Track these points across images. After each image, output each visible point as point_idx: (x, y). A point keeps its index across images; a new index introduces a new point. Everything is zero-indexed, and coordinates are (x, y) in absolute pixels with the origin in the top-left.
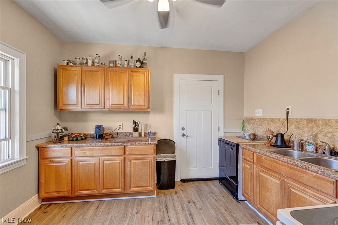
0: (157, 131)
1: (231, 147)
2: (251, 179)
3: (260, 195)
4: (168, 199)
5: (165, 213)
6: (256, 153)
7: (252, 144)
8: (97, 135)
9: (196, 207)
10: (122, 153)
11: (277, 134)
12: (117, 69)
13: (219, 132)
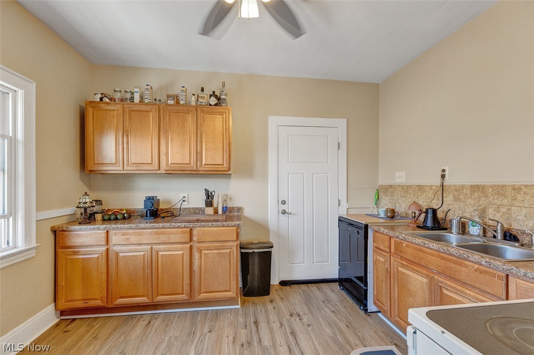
0: (243, 206)
1: (356, 230)
2: (386, 278)
3: (400, 302)
4: (259, 310)
5: (254, 331)
6: (393, 237)
7: (389, 225)
8: (148, 212)
9: (302, 322)
10: (187, 239)
11: (426, 209)
12: (180, 108)
13: (340, 207)
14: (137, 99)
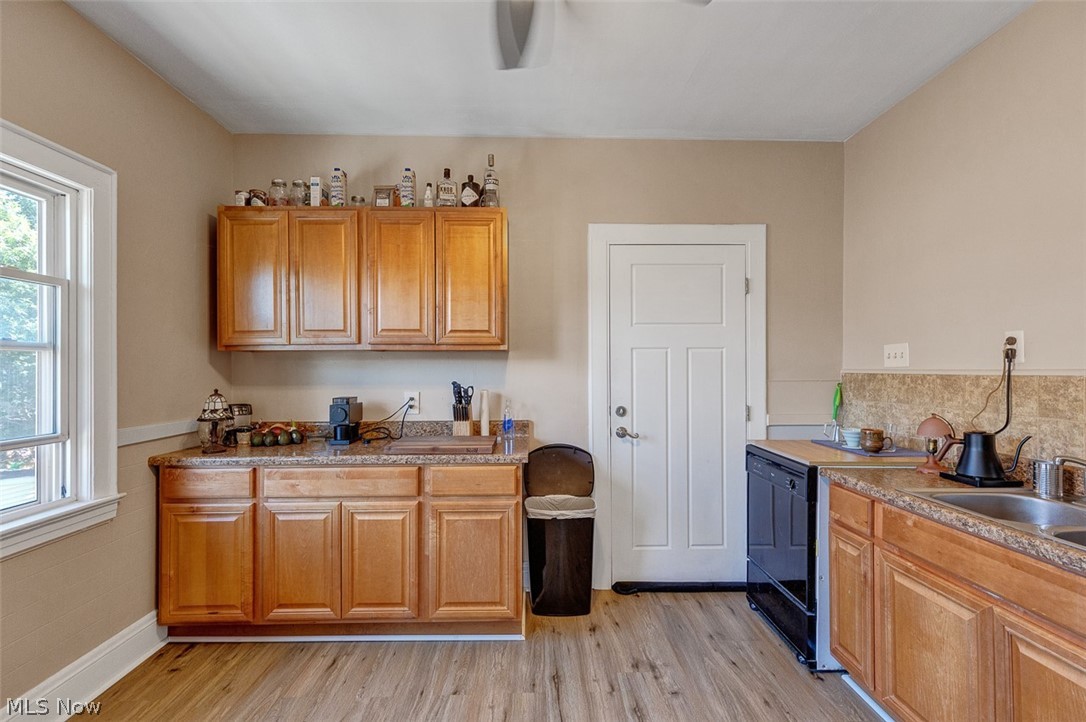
0: (532, 418)
1: (789, 478)
2: (863, 595)
3: (898, 658)
4: (565, 648)
5: (550, 699)
6: (880, 501)
7: (869, 470)
8: (339, 429)
9: (659, 684)
10: (412, 489)
11: (965, 434)
12: (401, 214)
13: (749, 423)
14: (316, 199)
